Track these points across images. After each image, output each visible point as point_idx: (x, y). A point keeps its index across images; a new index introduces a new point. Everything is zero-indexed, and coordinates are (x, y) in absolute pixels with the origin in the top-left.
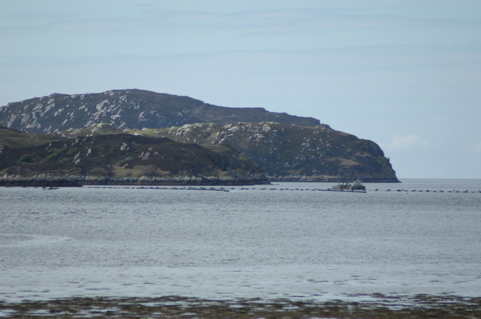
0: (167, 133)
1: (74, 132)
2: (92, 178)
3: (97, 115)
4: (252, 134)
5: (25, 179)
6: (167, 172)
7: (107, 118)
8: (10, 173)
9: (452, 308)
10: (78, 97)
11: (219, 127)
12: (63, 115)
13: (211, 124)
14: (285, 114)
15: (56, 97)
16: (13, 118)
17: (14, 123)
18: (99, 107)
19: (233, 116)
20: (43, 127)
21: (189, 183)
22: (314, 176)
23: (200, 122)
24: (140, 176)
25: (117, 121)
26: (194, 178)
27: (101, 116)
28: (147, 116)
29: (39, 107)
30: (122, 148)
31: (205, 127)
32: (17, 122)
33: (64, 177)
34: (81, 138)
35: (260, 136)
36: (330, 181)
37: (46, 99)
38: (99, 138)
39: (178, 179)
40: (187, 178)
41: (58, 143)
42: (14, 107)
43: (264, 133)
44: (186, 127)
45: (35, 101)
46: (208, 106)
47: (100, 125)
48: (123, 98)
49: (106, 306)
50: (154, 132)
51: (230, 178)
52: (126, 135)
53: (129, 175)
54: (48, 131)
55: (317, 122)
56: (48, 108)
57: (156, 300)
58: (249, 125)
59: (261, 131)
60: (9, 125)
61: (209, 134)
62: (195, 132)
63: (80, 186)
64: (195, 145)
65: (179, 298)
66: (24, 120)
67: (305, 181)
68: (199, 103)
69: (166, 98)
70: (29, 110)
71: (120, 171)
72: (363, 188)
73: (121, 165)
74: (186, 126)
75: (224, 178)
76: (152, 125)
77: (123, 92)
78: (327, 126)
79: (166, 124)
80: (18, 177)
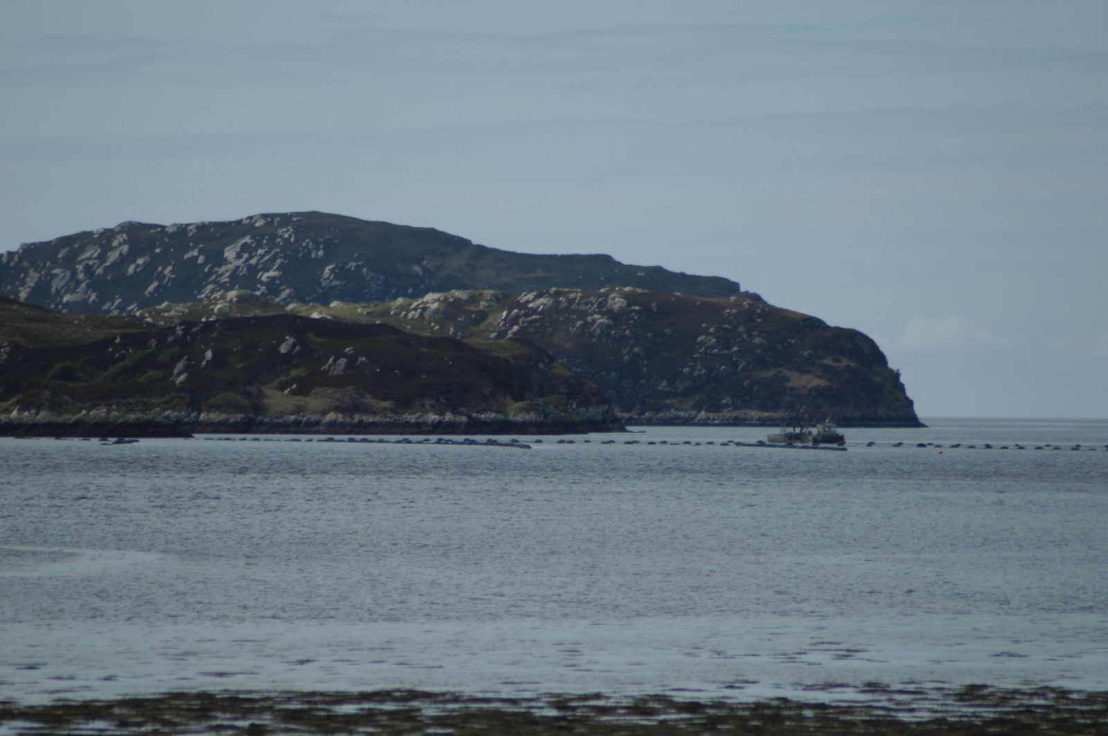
0: (386, 313)
1: (174, 311)
2: (215, 417)
3: (225, 271)
4: (582, 315)
5: (60, 419)
6: (387, 404)
7: (246, 278)
8: (24, 406)
9: (1044, 718)
10: (182, 230)
11: (506, 298)
12: (148, 273)
13: (488, 293)
14: (659, 270)
15: (133, 230)
16: (33, 278)
17: (35, 290)
18: (229, 254)
19: (540, 273)
20: (102, 300)
21: (438, 428)
22: (726, 413)
23: (462, 287)
24: (325, 412)
25: (273, 287)
26: (448, 417)
27: (234, 275)
28: (340, 273)
29: (92, 252)
30: (283, 349)
31: (473, 300)
32: (42, 288)
33: (149, 416)
34: (188, 324)
35: (601, 320)
36: (763, 423)
37: (108, 235)
38: (229, 324)
39: (412, 418)
40: (432, 417)
41: (137, 335)
42: (34, 253)
43: (609, 313)
44: (432, 300)
45: (84, 239)
46: (482, 250)
47: (232, 294)
48: (286, 233)
49: (245, 714)
50: (359, 312)
51: (531, 416)
52: (293, 317)
53: (299, 410)
54: (112, 307)
55: (733, 287)
56: (113, 256)
57: (363, 697)
58: (576, 294)
59: (603, 309)
60: (23, 295)
61: (483, 315)
62: (451, 311)
63: (187, 435)
64: (451, 341)
65: (413, 695)
66: (56, 284)
67: (705, 423)
68: (461, 244)
69: (385, 231)
70: (70, 262)
71: (278, 400)
72: (839, 440)
73: (282, 388)
74: (430, 297)
75: (520, 418)
76: (353, 294)
77: (285, 219)
78: (756, 298)
79: (385, 293)
80: (43, 416)
